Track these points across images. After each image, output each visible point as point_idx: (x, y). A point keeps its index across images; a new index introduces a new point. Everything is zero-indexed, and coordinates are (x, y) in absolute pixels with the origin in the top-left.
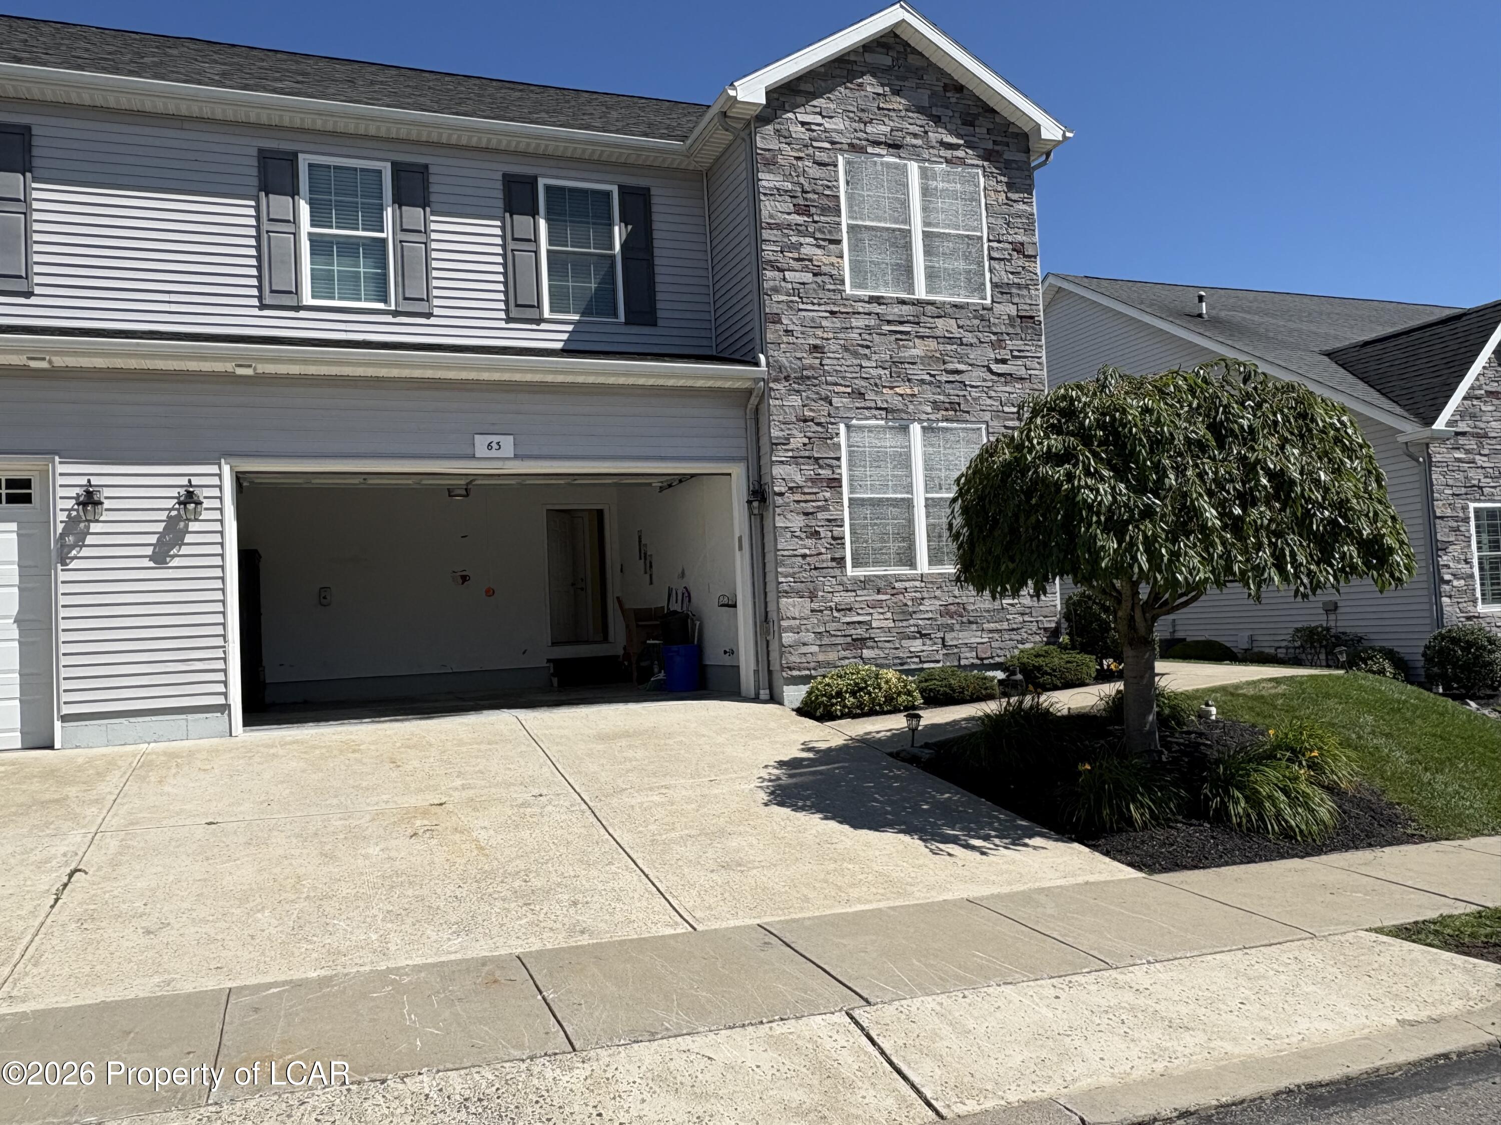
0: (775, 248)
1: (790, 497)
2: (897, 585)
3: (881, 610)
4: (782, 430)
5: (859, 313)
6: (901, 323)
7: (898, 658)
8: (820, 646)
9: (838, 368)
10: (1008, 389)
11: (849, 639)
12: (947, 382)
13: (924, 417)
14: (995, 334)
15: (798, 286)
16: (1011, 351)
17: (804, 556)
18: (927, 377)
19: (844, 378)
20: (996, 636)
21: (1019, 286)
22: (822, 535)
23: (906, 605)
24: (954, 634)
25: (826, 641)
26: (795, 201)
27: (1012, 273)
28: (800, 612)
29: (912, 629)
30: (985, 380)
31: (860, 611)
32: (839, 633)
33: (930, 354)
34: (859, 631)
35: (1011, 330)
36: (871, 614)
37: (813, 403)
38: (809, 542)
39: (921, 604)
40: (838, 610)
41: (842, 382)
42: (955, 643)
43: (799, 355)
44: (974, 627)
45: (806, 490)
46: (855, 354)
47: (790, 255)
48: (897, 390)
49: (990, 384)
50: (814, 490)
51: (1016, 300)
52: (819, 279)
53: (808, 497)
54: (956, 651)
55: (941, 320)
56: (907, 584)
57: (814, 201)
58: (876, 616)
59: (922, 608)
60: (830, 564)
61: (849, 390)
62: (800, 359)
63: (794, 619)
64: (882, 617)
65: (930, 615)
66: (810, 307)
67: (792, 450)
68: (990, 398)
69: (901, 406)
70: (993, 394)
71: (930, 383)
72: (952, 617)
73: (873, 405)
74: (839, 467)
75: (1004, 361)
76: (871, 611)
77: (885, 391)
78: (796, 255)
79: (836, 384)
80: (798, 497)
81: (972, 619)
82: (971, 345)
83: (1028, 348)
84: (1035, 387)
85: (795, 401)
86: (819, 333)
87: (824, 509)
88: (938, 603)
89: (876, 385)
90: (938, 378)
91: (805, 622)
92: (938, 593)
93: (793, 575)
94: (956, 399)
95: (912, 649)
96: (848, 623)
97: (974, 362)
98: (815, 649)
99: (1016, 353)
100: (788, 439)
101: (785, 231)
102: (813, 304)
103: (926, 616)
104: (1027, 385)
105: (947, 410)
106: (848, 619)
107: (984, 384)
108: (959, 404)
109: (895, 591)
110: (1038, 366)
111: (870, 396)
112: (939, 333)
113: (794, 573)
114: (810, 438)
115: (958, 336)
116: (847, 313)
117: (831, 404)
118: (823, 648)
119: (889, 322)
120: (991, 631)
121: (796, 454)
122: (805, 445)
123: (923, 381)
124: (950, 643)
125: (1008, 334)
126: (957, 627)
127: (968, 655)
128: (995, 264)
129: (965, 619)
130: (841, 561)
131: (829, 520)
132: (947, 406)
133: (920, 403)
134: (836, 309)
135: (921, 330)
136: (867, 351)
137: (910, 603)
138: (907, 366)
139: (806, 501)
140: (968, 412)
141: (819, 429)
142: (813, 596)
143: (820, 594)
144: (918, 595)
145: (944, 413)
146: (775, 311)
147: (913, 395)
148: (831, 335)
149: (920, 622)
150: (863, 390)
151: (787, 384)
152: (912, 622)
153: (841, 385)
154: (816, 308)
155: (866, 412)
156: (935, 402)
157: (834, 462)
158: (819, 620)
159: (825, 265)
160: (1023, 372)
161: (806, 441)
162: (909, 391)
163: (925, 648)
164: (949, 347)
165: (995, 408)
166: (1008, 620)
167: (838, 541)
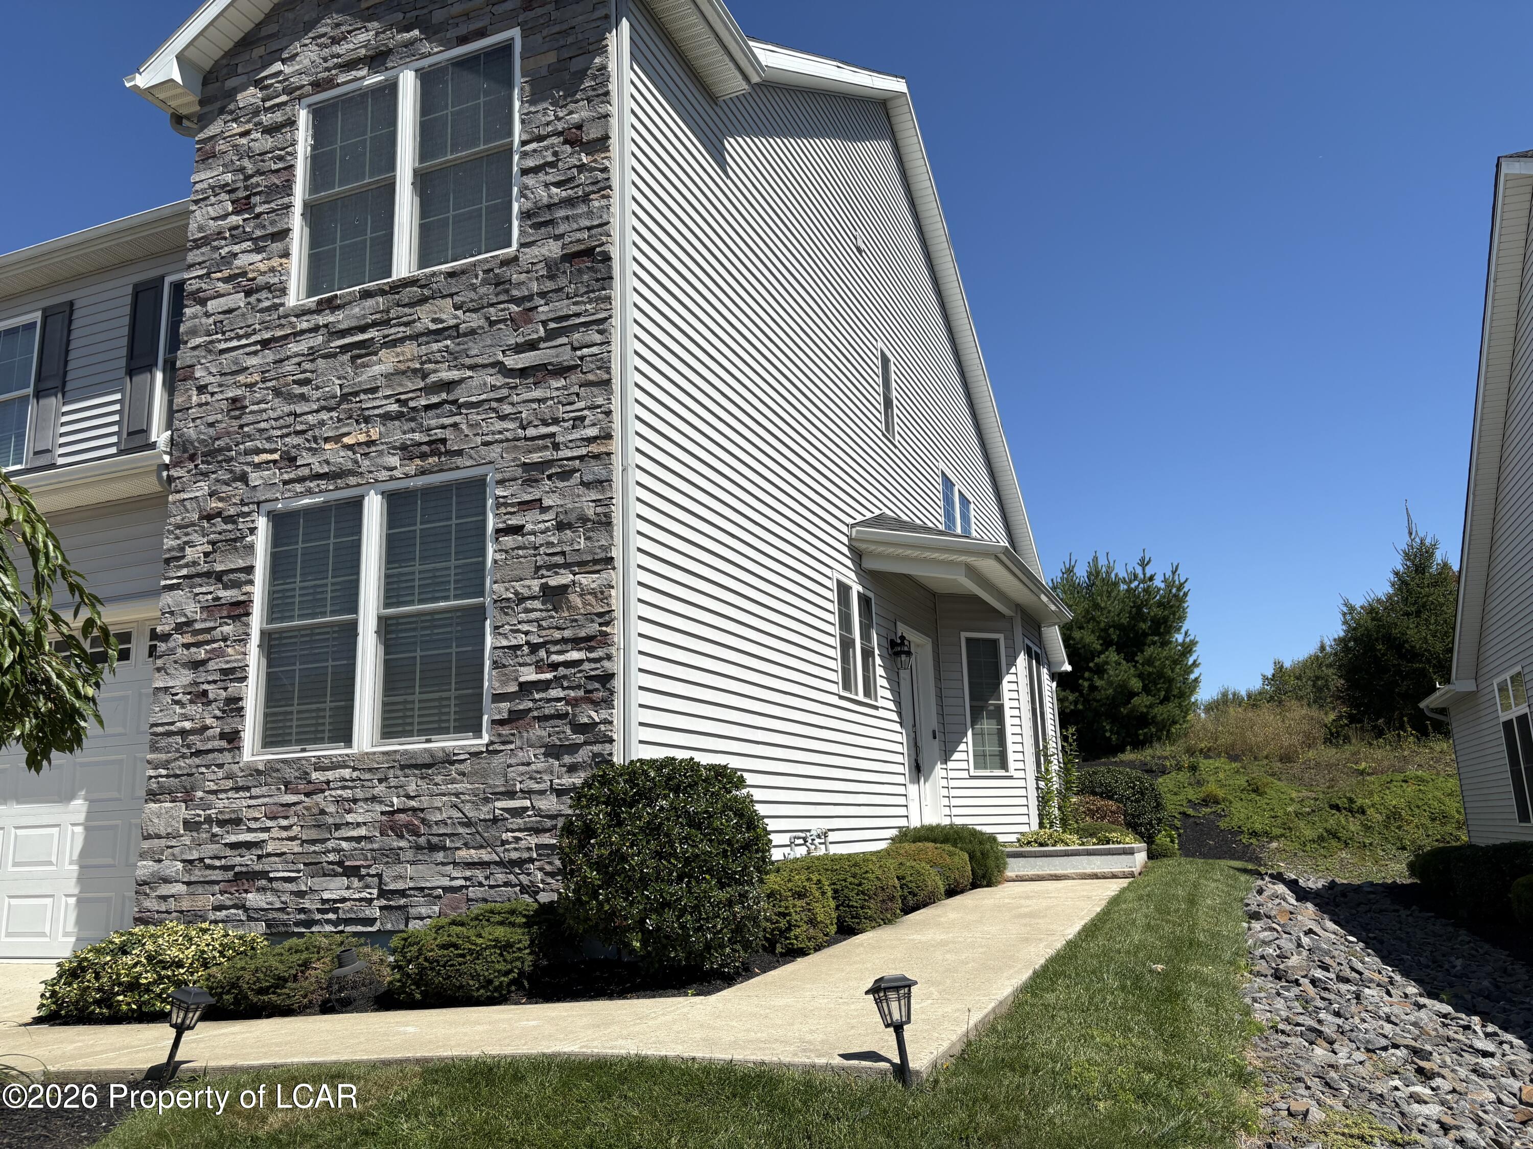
0: (200, 273)
1: (179, 639)
2: (314, 776)
3: (284, 823)
4: (178, 538)
5: (303, 332)
6: (363, 329)
7: (302, 910)
8: (188, 884)
9: (263, 425)
10: (537, 394)
11: (230, 875)
12: (428, 408)
13: (384, 475)
14: (517, 301)
15: (221, 317)
16: (544, 323)
17: (183, 733)
18: (395, 407)
19: (269, 439)
20: (479, 875)
21: (569, 202)
22: (211, 696)
23: (323, 812)
24: (399, 869)
25: (198, 874)
26: (234, 196)
27: (558, 184)
28: (168, 825)
29: (332, 857)
30: (494, 388)
31: (253, 825)
32: (217, 863)
33: (402, 367)
34: (246, 860)
35: (549, 285)
36: (267, 830)
37: (225, 488)
38: (191, 710)
39: (349, 811)
40: (222, 823)
41: (268, 446)
42: (400, 885)
43: (211, 419)
44: (440, 856)
45: (198, 626)
46: (290, 398)
47: (219, 275)
48: (347, 440)
49: (505, 392)
50: (212, 624)
51: (562, 228)
52: (252, 299)
53: (200, 638)
54: (402, 902)
55: (427, 307)
56: (330, 775)
57: (258, 185)
58: (275, 833)
59: (349, 818)
60: (217, 744)
61: (276, 456)
62: (211, 425)
63: (159, 837)
64: (285, 834)
65: (362, 831)
66: (235, 343)
67: (187, 565)
68: (503, 418)
69: (350, 465)
70: (507, 409)
71: (399, 416)
72: (401, 837)
73: (306, 472)
74: (251, 582)
75: (532, 346)
76: (269, 823)
77: (327, 446)
78: (226, 273)
79: (258, 451)
80: (188, 639)
81: (435, 840)
82: (472, 332)
83: (575, 309)
84: (591, 377)
85: (202, 488)
86: (241, 378)
87: (219, 654)
88: (379, 808)
89: (315, 439)
90: (412, 404)
91: (173, 843)
92: (380, 789)
93: (165, 765)
94: (439, 433)
95: (326, 896)
96: (234, 846)
97: (479, 360)
98: (180, 888)
99: (552, 325)
100: (182, 549)
101: (215, 244)
102: (239, 337)
103: (355, 833)
104: (575, 377)
105: (423, 456)
106: (233, 839)
107: (492, 395)
108: (444, 441)
109: (311, 787)
110: (598, 338)
111: (305, 458)
112: (419, 327)
113: (168, 761)
114: (213, 543)
115: (452, 322)
116: (286, 337)
117: (247, 485)
118: (192, 888)
119: (343, 333)
120: (470, 865)
121: (193, 570)
122: (206, 554)
123: (387, 417)
124: (392, 887)
125: (543, 295)
126: (409, 855)
127: (424, 911)
128: (530, 181)
129: (422, 840)
130: (233, 738)
131: (224, 672)
132: (425, 448)
133: (381, 453)
134: (267, 335)
135: (393, 330)
136: (305, 390)
137: (331, 809)
138: (363, 396)
139: (198, 645)
140: (460, 453)
141: (230, 527)
142: (188, 800)
143: (200, 794)
144: (347, 793)
145: (418, 462)
146: (189, 363)
147: (370, 443)
148: (257, 377)
149: (344, 845)
150: (294, 452)
151: (192, 466)
152: (330, 844)
153: (265, 451)
154: (244, 342)
155: (299, 488)
156: (404, 448)
157: (243, 576)
158: (193, 840)
159: (263, 273)
160: (566, 356)
161: (209, 548)
162: (362, 438)
163: (346, 894)
164: (435, 346)
165: (508, 435)
166: (503, 843)
167: (234, 706)
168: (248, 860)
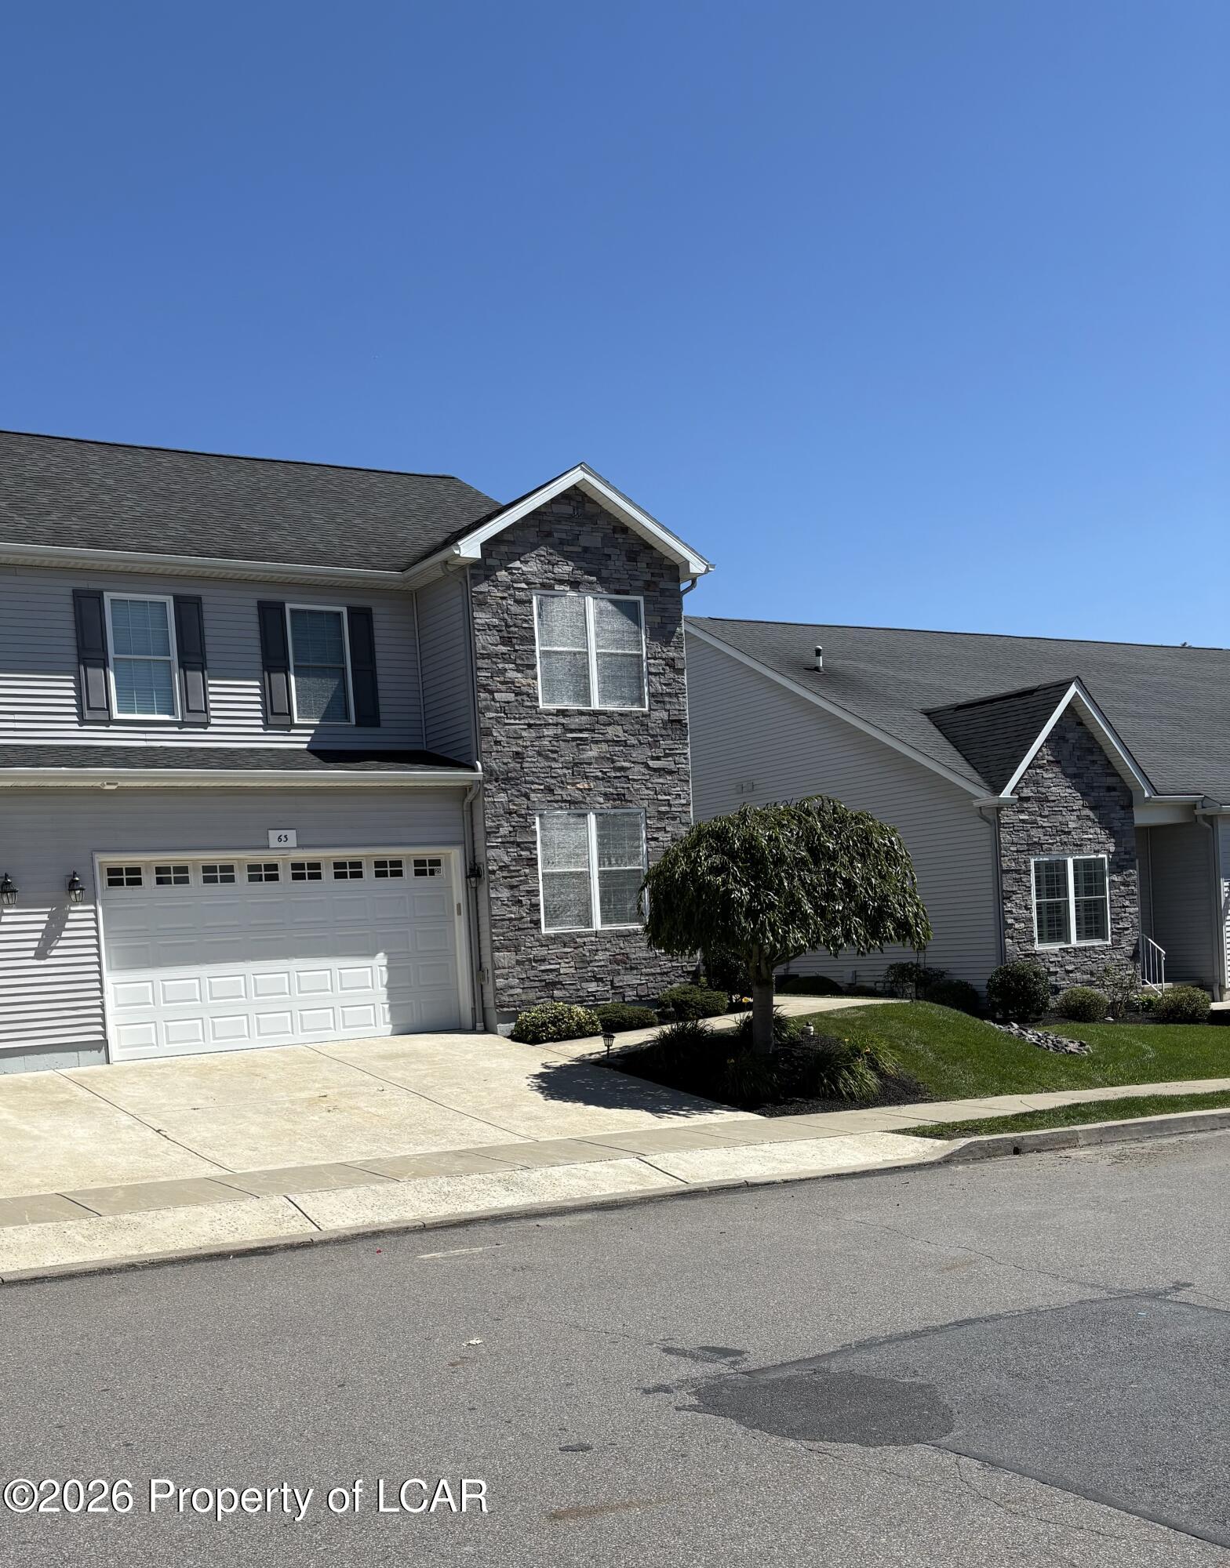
0: (487, 674)
1: (499, 874)
2: (578, 940)
3: (567, 960)
4: (494, 822)
5: (550, 724)
6: (581, 731)
7: (580, 997)
8: (523, 988)
9: (534, 770)
10: (661, 781)
11: (544, 983)
12: (615, 777)
13: (598, 806)
14: (652, 736)
15: (503, 705)
16: (664, 749)
17: (510, 919)
18: (600, 774)
19: (538, 777)
20: (651, 978)
21: (670, 695)
22: (524, 903)
23: (584, 955)
24: (620, 977)
25: (527, 984)
26: (501, 634)
27: (665, 685)
28: (509, 962)
29: (590, 974)
30: (644, 774)
31: (552, 962)
32: (537, 979)
33: (602, 755)
34: (550, 977)
35: (664, 732)
36: (559, 964)
37: (516, 799)
38: (514, 909)
39: (596, 955)
40: (536, 961)
41: (537, 781)
42: (621, 984)
43: (505, 761)
44: (635, 972)
45: (512, 868)
46: (547, 758)
47: (498, 679)
48: (578, 785)
49: (648, 777)
50: (518, 868)
51: (668, 707)
52: (519, 698)
53: (513, 874)
54: (621, 990)
55: (611, 728)
56: (585, 939)
57: (515, 633)
58: (563, 965)
59: (596, 958)
60: (529, 925)
61: (542, 787)
62: (505, 764)
63: (504, 968)
64: (567, 965)
65: (602, 963)
66: (512, 721)
67: (501, 837)
68: (647, 789)
69: (581, 799)
70: (650, 785)
71: (603, 779)
72: (618, 965)
73: (559, 798)
74: (536, 849)
75: (658, 758)
76: (560, 961)
77: (568, 787)
78: (502, 679)
79: (533, 783)
80: (505, 874)
81: (633, 965)
82: (634, 746)
83: (677, 746)
84: (682, 778)
85: (502, 797)
86: (520, 742)
87: (525, 882)
88: (608, 953)
89: (562, 782)
90: (608, 774)
91: (512, 971)
92: (608, 946)
93: (503, 934)
94: (622, 791)
95: (590, 990)
96: (543, 971)
97: (636, 759)
98: (519, 991)
99: (667, 751)
100: (498, 828)
101: (494, 660)
102: (515, 719)
103: (599, 964)
104: (676, 776)
105: (614, 800)
106: (543, 968)
107: (643, 777)
108: (624, 795)
109: (577, 945)
110: (684, 761)
111: (558, 791)
112: (609, 737)
113: (504, 933)
114: (514, 827)
115: (623, 739)
116: (541, 725)
117: (529, 800)
118: (525, 991)
119: (572, 731)
120: (647, 975)
121: (504, 840)
122: (510, 832)
123: (596, 778)
124: (617, 985)
125: (662, 736)
126: (622, 972)
127: (630, 993)
128: (652, 678)
129: (628, 966)
130: (537, 923)
131: (528, 891)
132: (615, 797)
133: (595, 796)
134: (532, 722)
135: (596, 735)
136: (555, 756)
137: (588, 954)
138: (585, 766)
139: (511, 877)
140: (631, 801)
141: (521, 820)
142: (517, 951)
143: (523, 948)
144: (594, 947)
145: (611, 802)
146: (487, 726)
147: (590, 790)
148: (529, 743)
149: (595, 969)
150: (552, 787)
151: (497, 784)
152: (589, 969)
153: (537, 783)
154: (517, 722)
155: (556, 805)
156: (605, 794)
157: (532, 846)
158: (522, 969)
159: (524, 686)
160: (672, 767)
161: (511, 829)
162: (586, 786)
163: (599, 989)
164: (617, 749)
165: (651, 797)
166: (660, 966)
167: (535, 907)
168: (551, 977)
